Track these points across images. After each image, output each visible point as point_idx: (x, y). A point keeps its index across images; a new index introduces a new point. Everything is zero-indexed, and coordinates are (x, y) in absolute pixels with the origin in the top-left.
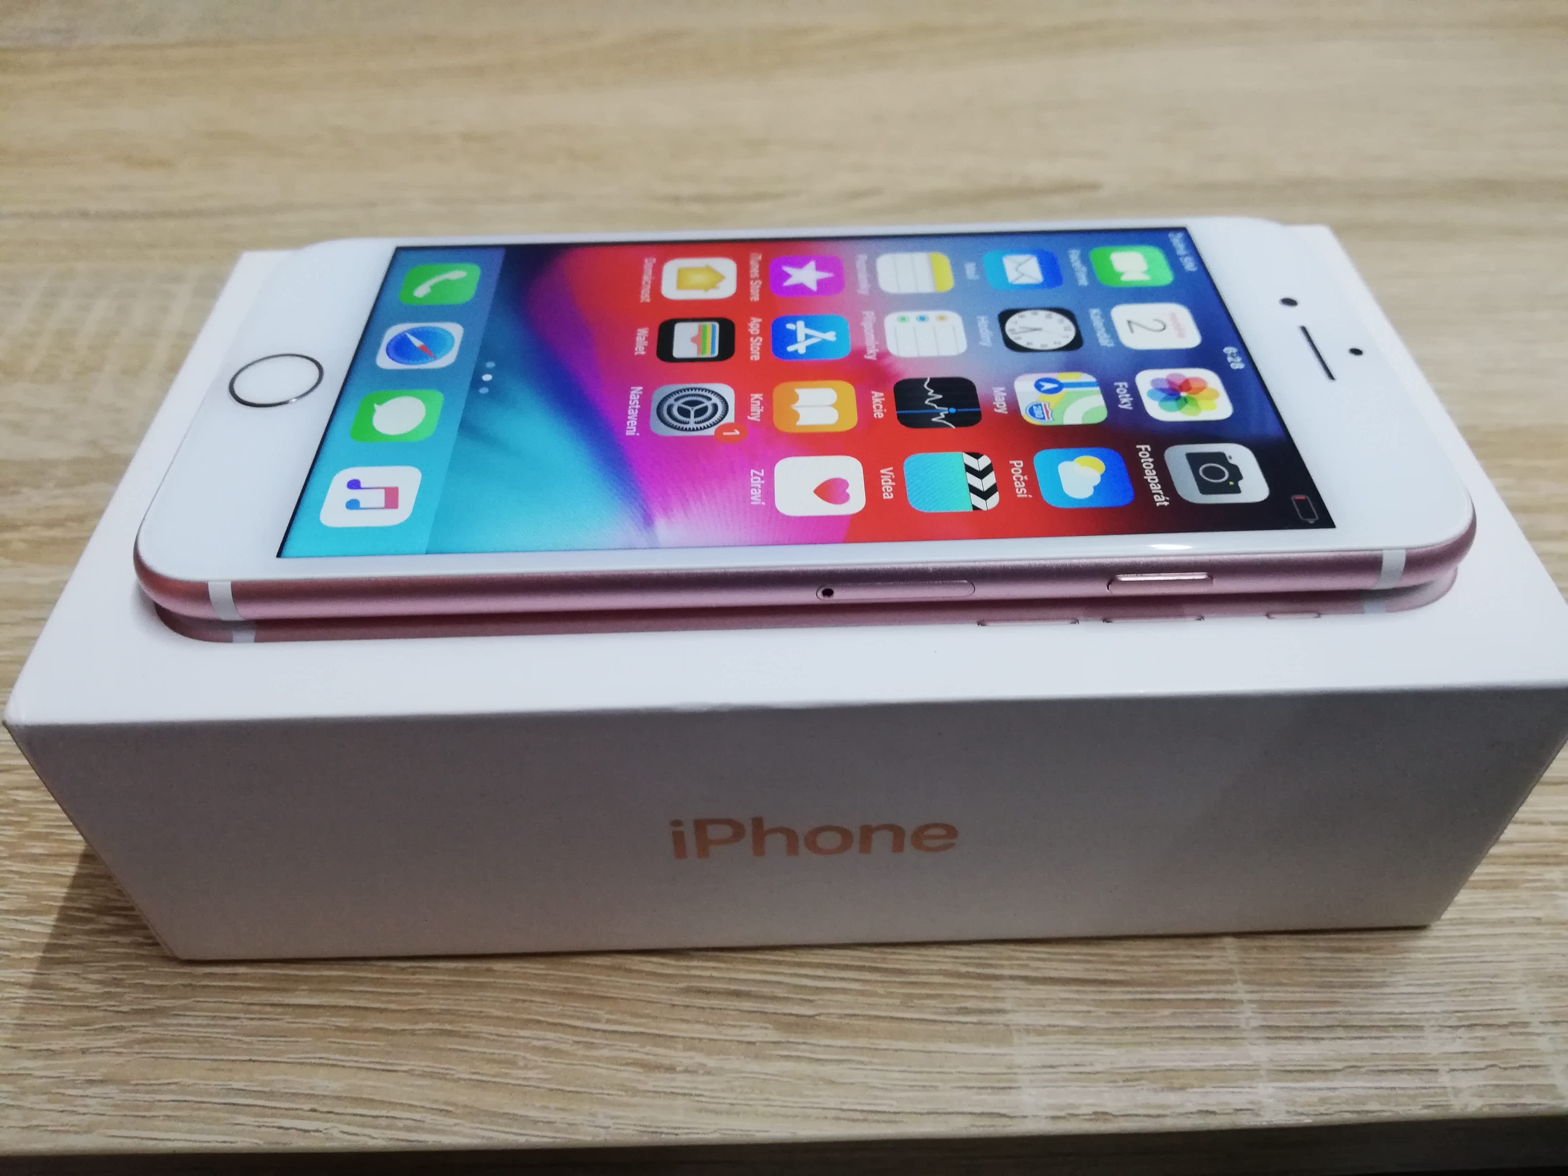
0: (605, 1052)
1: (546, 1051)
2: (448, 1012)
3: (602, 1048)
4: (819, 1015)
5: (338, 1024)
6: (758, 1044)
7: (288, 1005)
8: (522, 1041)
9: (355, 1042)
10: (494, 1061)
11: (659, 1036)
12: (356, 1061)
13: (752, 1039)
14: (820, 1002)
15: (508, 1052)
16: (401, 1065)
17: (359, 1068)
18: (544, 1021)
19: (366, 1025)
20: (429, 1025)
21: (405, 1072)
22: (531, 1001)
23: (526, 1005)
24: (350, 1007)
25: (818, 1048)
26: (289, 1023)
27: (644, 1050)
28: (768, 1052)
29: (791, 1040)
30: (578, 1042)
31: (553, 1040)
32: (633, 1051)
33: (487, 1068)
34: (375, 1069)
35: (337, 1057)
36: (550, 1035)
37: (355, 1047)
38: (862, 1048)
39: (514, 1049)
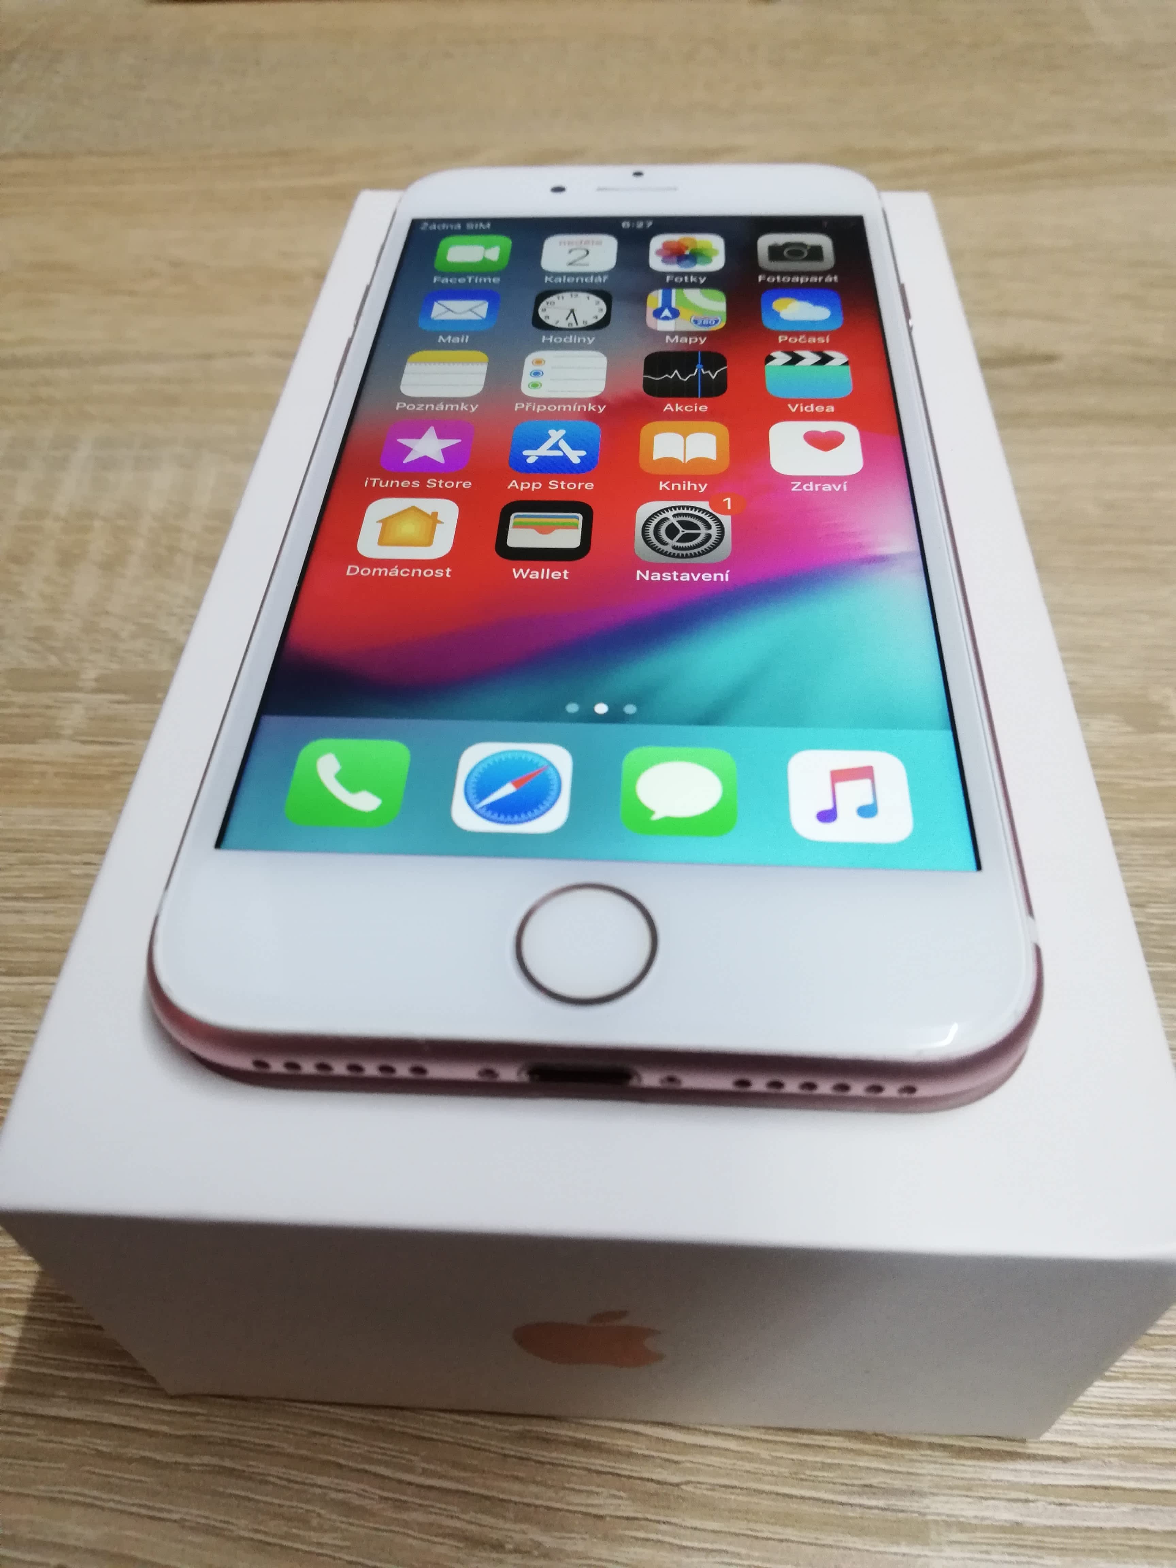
0: (419, 1516)
1: (346, 1508)
2: (230, 1442)
3: (415, 1510)
4: (687, 1483)
5: (100, 1448)
6: (608, 1519)
7: (42, 1417)
8: (318, 1491)
9: (118, 1474)
10: (282, 1517)
11: (487, 1498)
12: (119, 1502)
13: (601, 1512)
14: (689, 1465)
15: (300, 1505)
16: (169, 1511)
17: (122, 1512)
18: (345, 1466)
19: (132, 1452)
20: (206, 1459)
21: (175, 1521)
22: (333, 1436)
23: (325, 1440)
24: (114, 1425)
25: (682, 1531)
26: (42, 1441)
27: (467, 1517)
28: (620, 1532)
29: (649, 1516)
30: (386, 1499)
31: (356, 1494)
32: (452, 1517)
33: (273, 1525)
34: (139, 1515)
35: (95, 1493)
36: (354, 1486)
37: (117, 1481)
38: (737, 1535)
39: (307, 1501)
